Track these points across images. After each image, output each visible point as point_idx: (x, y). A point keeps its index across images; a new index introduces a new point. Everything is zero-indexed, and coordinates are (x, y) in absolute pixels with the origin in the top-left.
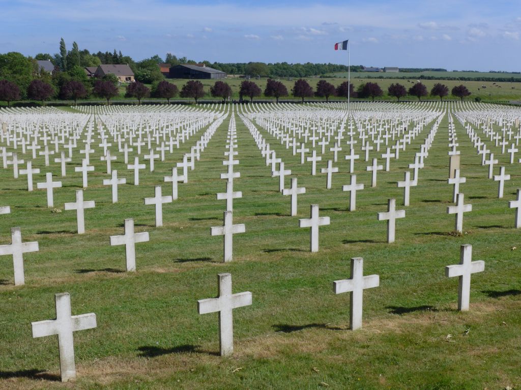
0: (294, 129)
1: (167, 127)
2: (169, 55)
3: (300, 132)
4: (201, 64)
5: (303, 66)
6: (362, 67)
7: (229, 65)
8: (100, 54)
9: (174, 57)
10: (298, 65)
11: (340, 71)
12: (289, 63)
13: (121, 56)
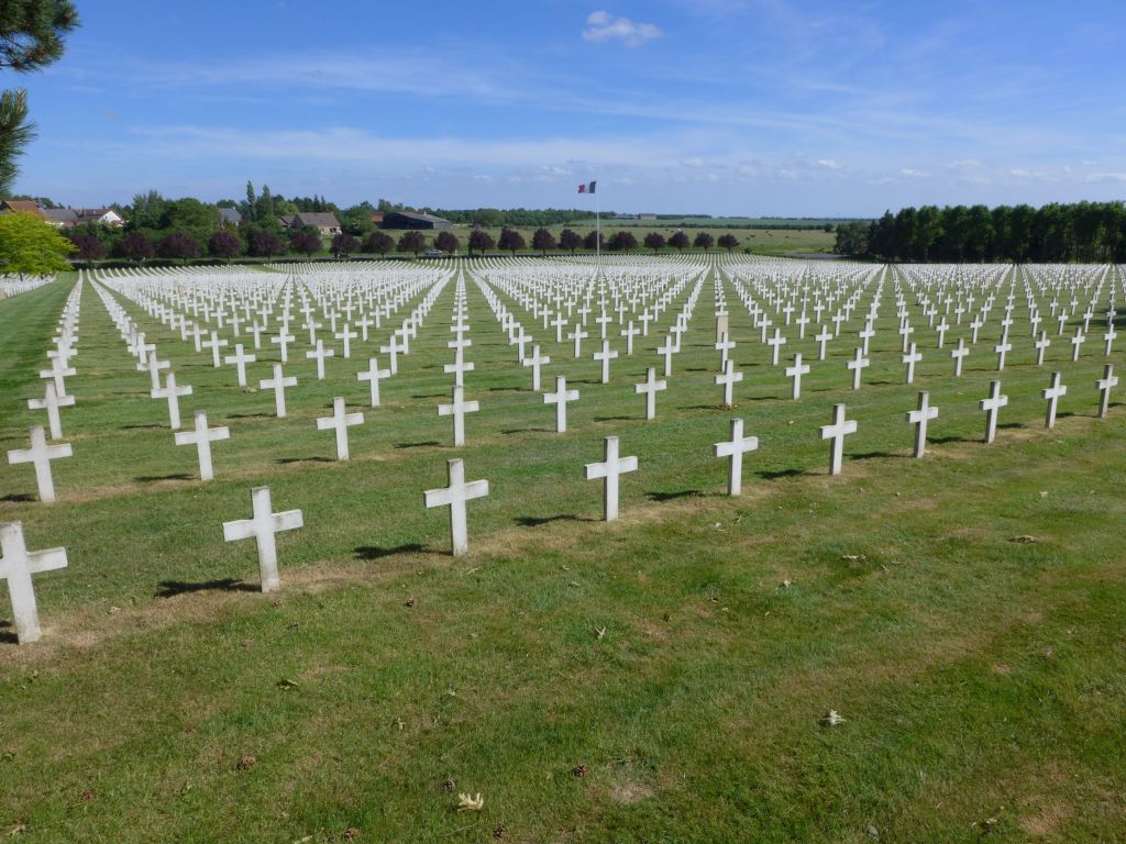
0: (534, 287)
1: (382, 287)
2: (382, 201)
3: (541, 291)
4: (421, 212)
5: (544, 213)
6: (613, 214)
7: (455, 212)
8: (297, 201)
9: (388, 203)
10: (537, 211)
11: (587, 218)
12: (527, 209)
13: (324, 202)
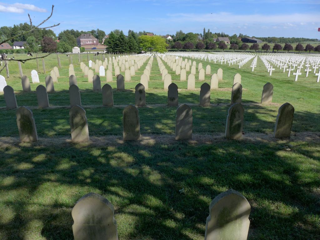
2: (240, 34)
4: (253, 37)
5: (291, 39)
6: (317, 40)
7: (262, 38)
8: (216, 34)
11: (307, 41)
12: (285, 37)
13: (224, 34)
